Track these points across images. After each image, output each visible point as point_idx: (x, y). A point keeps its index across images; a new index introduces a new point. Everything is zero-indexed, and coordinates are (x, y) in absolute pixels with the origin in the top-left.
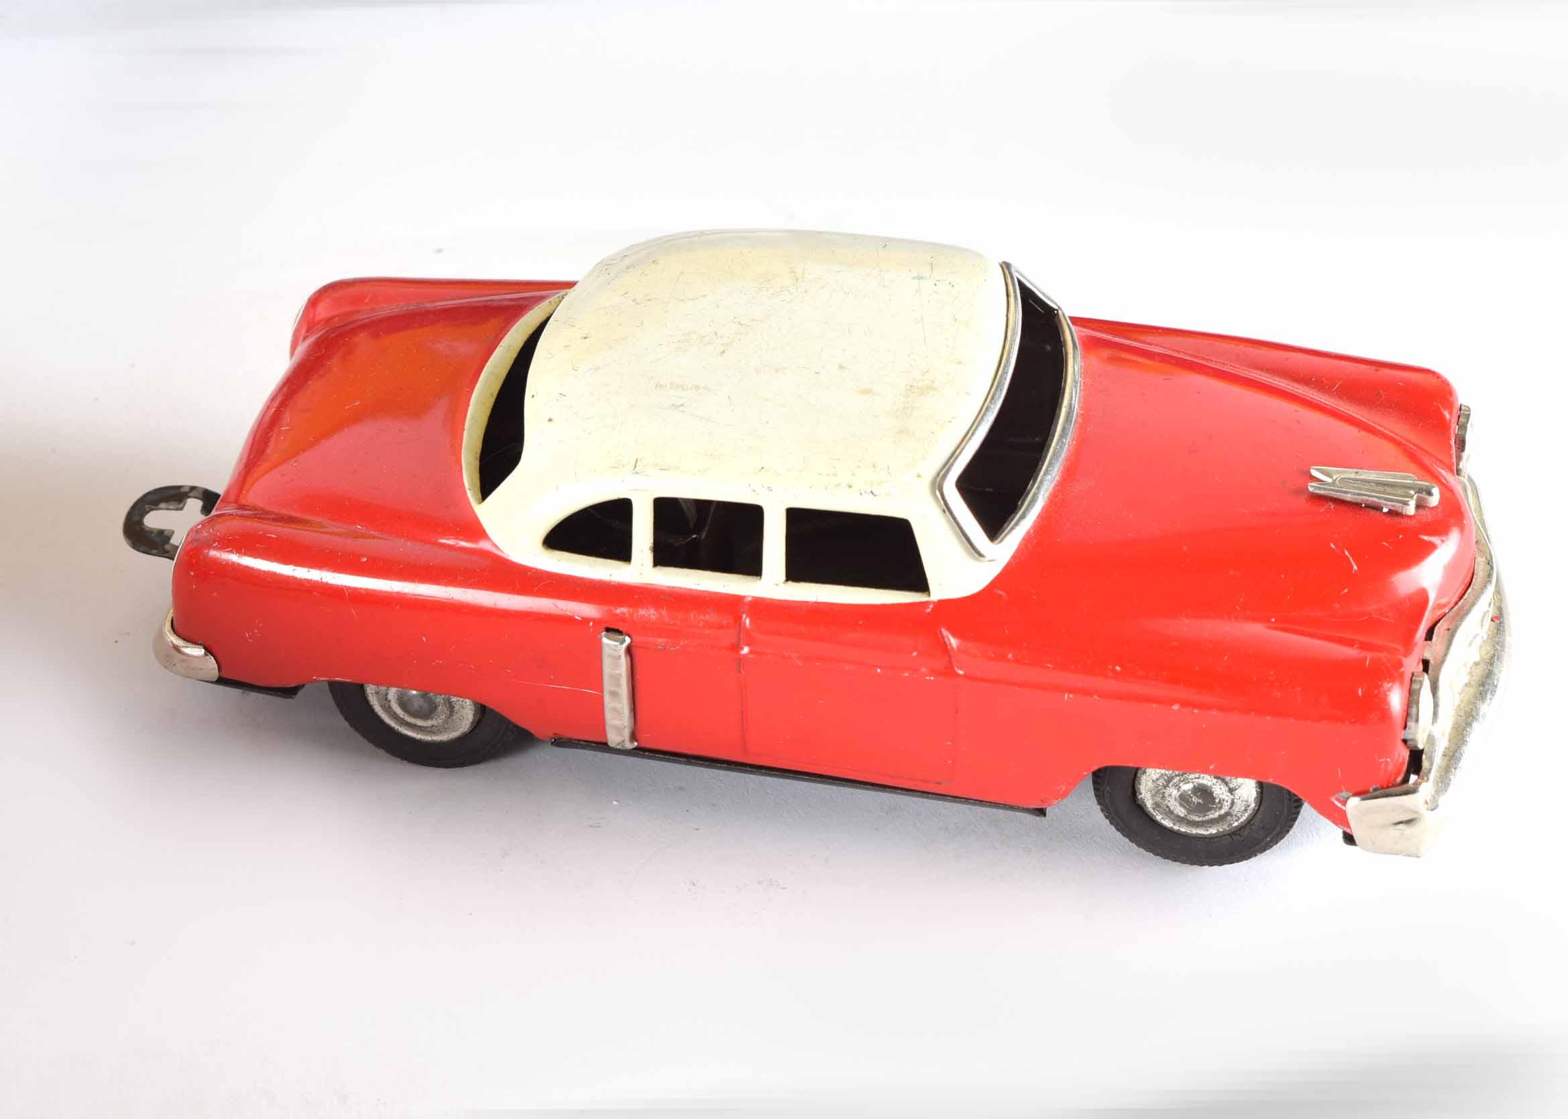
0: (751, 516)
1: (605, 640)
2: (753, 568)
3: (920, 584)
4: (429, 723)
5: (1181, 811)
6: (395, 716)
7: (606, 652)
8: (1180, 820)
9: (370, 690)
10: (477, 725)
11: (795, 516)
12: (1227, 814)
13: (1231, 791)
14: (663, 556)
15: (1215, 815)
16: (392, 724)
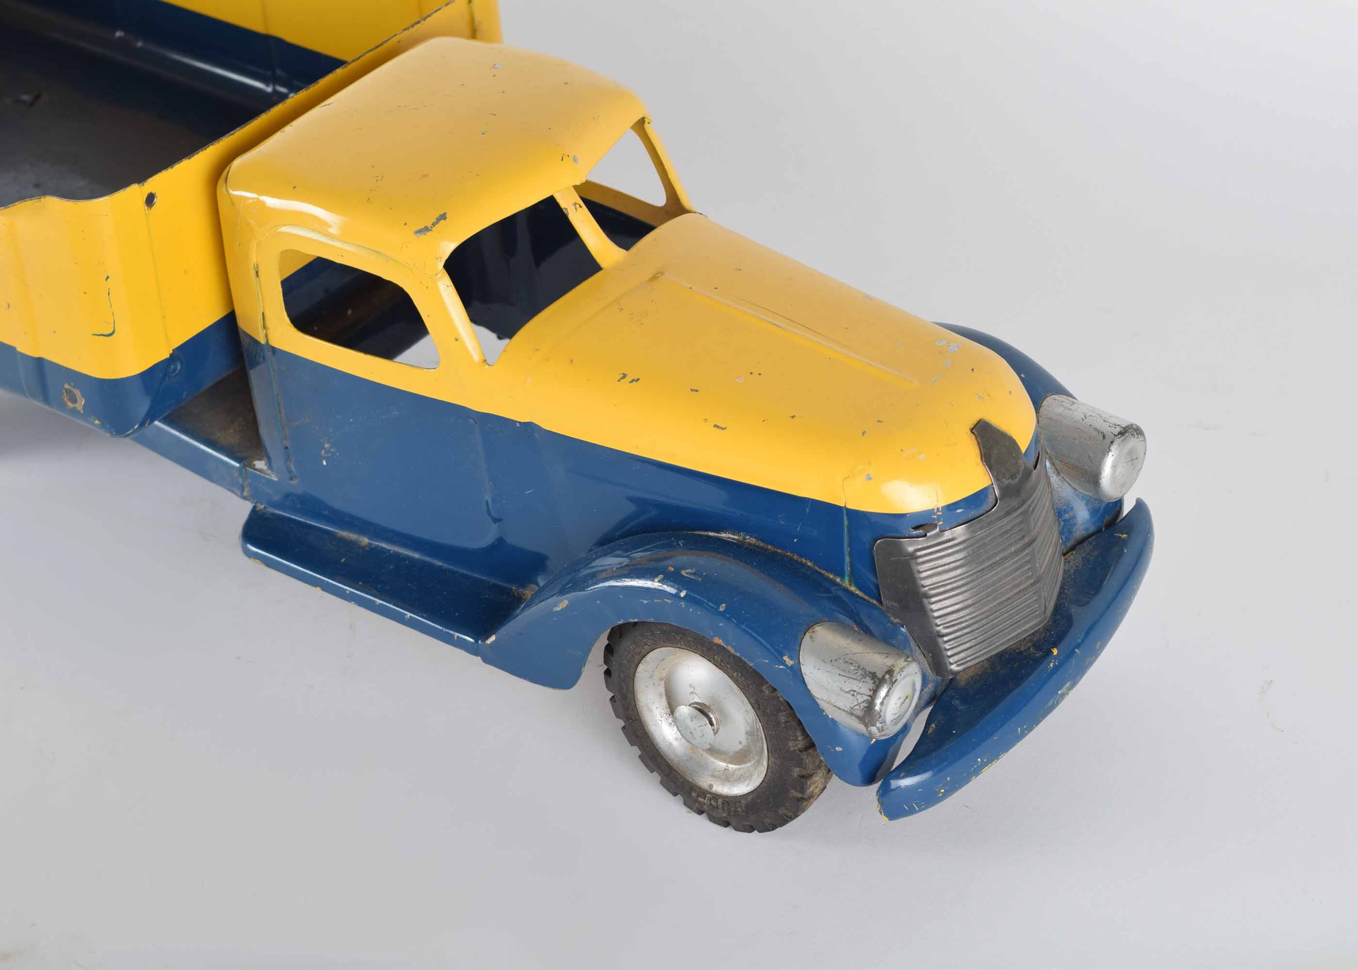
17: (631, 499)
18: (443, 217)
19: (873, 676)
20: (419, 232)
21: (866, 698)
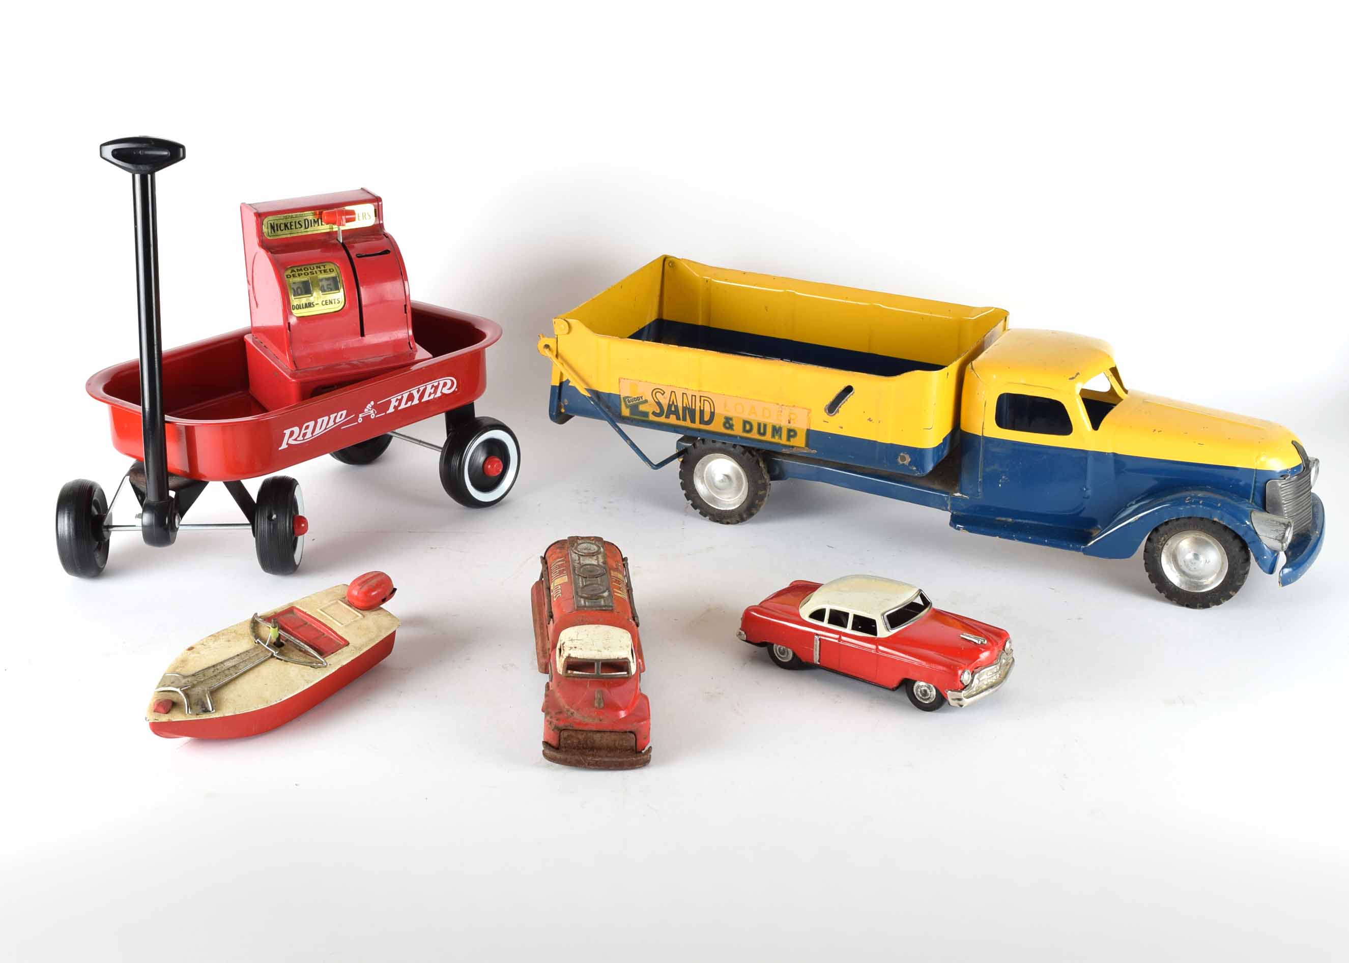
0: (846, 615)
1: (815, 637)
2: (845, 626)
3: (875, 634)
4: (782, 656)
5: (921, 696)
6: (778, 654)
7: (815, 639)
8: (921, 698)
9: (775, 645)
10: (793, 658)
11: (856, 617)
12: (929, 698)
13: (930, 691)
14: (830, 622)
15: (927, 697)
16: (775, 653)
17: (1156, 479)
18: (1078, 374)
19: (1284, 524)
20: (1070, 379)
21: (1282, 532)
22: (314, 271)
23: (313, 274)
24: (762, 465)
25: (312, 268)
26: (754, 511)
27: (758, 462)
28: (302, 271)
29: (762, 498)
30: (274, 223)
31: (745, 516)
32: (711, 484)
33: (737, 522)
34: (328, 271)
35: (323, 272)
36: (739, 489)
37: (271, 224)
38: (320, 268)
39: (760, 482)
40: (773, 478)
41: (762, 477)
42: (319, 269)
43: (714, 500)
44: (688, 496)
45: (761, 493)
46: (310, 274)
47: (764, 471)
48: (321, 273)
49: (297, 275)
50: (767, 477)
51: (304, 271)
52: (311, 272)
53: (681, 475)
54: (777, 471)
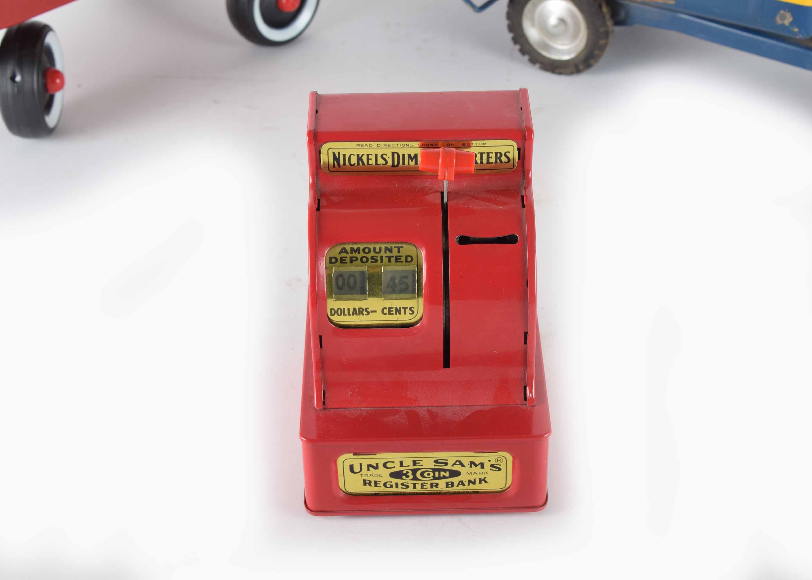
22: (379, 255)
23: (377, 261)
24: (605, 9)
25: (377, 250)
26: (592, 62)
27: (600, 6)
28: (359, 253)
29: (602, 49)
30: (339, 153)
31: (581, 67)
32: (544, 28)
33: (571, 73)
34: (403, 259)
35: (393, 259)
36: (575, 36)
37: (334, 153)
38: (391, 251)
39: (602, 30)
40: (618, 23)
41: (604, 24)
42: (388, 254)
43: (547, 47)
44: (515, 40)
45: (602, 42)
46: (370, 260)
47: (608, 17)
48: (390, 261)
49: (348, 260)
50: (609, 23)
51: (362, 254)
52: (372, 258)
53: (509, 16)
54: (622, 15)
